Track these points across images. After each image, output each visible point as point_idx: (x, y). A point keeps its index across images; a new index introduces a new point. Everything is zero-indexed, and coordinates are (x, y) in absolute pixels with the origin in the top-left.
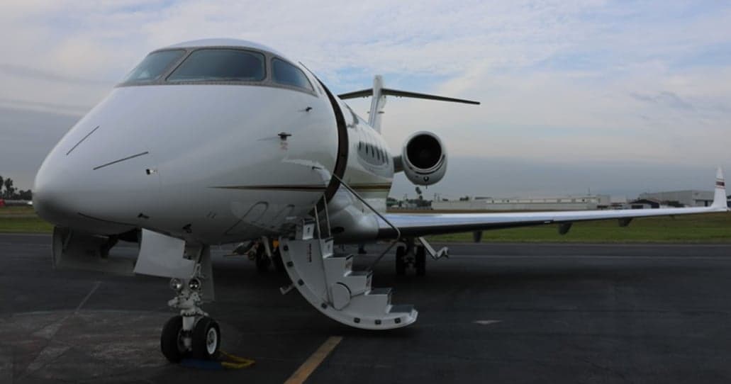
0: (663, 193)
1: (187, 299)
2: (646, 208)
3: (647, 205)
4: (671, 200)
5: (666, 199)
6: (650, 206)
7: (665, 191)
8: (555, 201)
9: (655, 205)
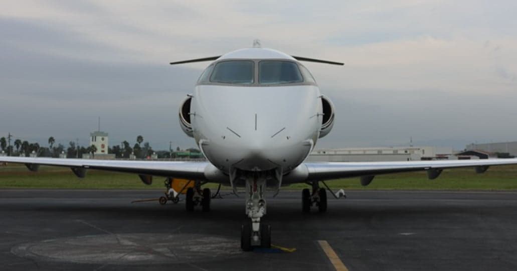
0: (492, 144)
1: (258, 212)
2: (473, 159)
3: (474, 157)
4: (500, 152)
5: (495, 151)
6: (478, 158)
7: (494, 142)
8: (376, 152)
9: (483, 156)
